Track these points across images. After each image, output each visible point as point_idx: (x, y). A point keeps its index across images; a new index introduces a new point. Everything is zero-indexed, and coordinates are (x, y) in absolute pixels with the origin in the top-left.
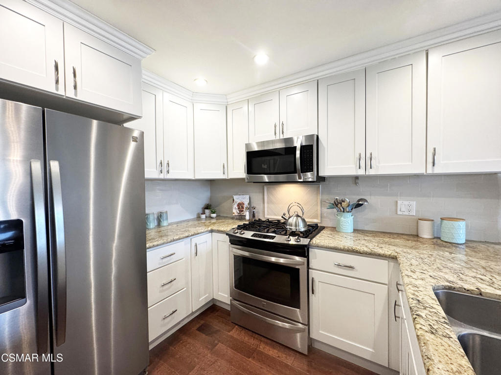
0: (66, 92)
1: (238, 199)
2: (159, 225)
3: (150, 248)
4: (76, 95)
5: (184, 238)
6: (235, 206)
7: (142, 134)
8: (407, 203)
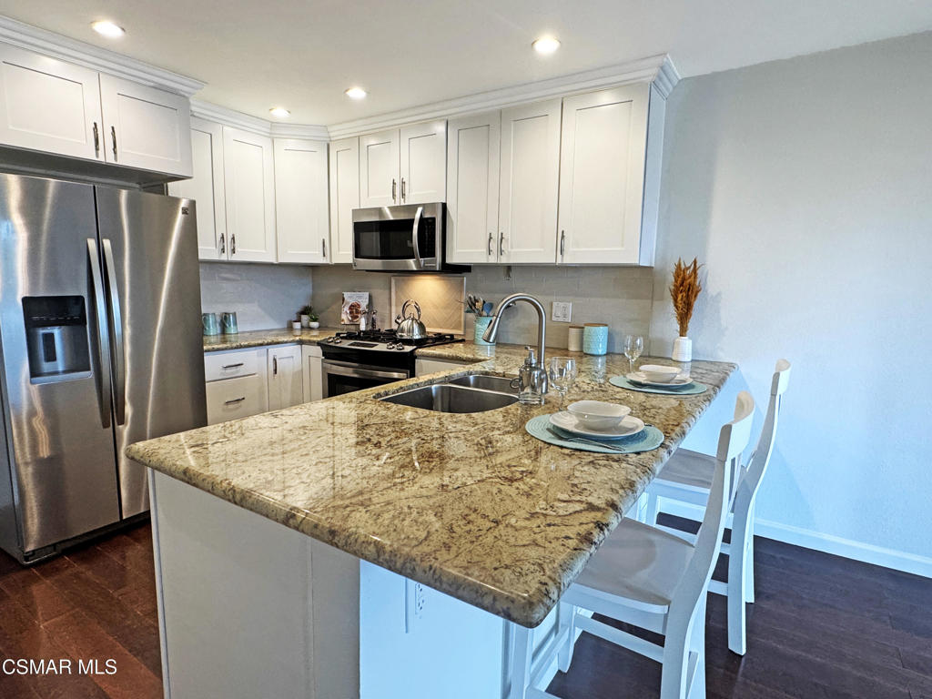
0: (107, 157)
1: (350, 298)
2: (224, 331)
3: (208, 351)
4: (116, 159)
5: (254, 346)
6: (346, 309)
7: (193, 203)
8: (562, 304)
